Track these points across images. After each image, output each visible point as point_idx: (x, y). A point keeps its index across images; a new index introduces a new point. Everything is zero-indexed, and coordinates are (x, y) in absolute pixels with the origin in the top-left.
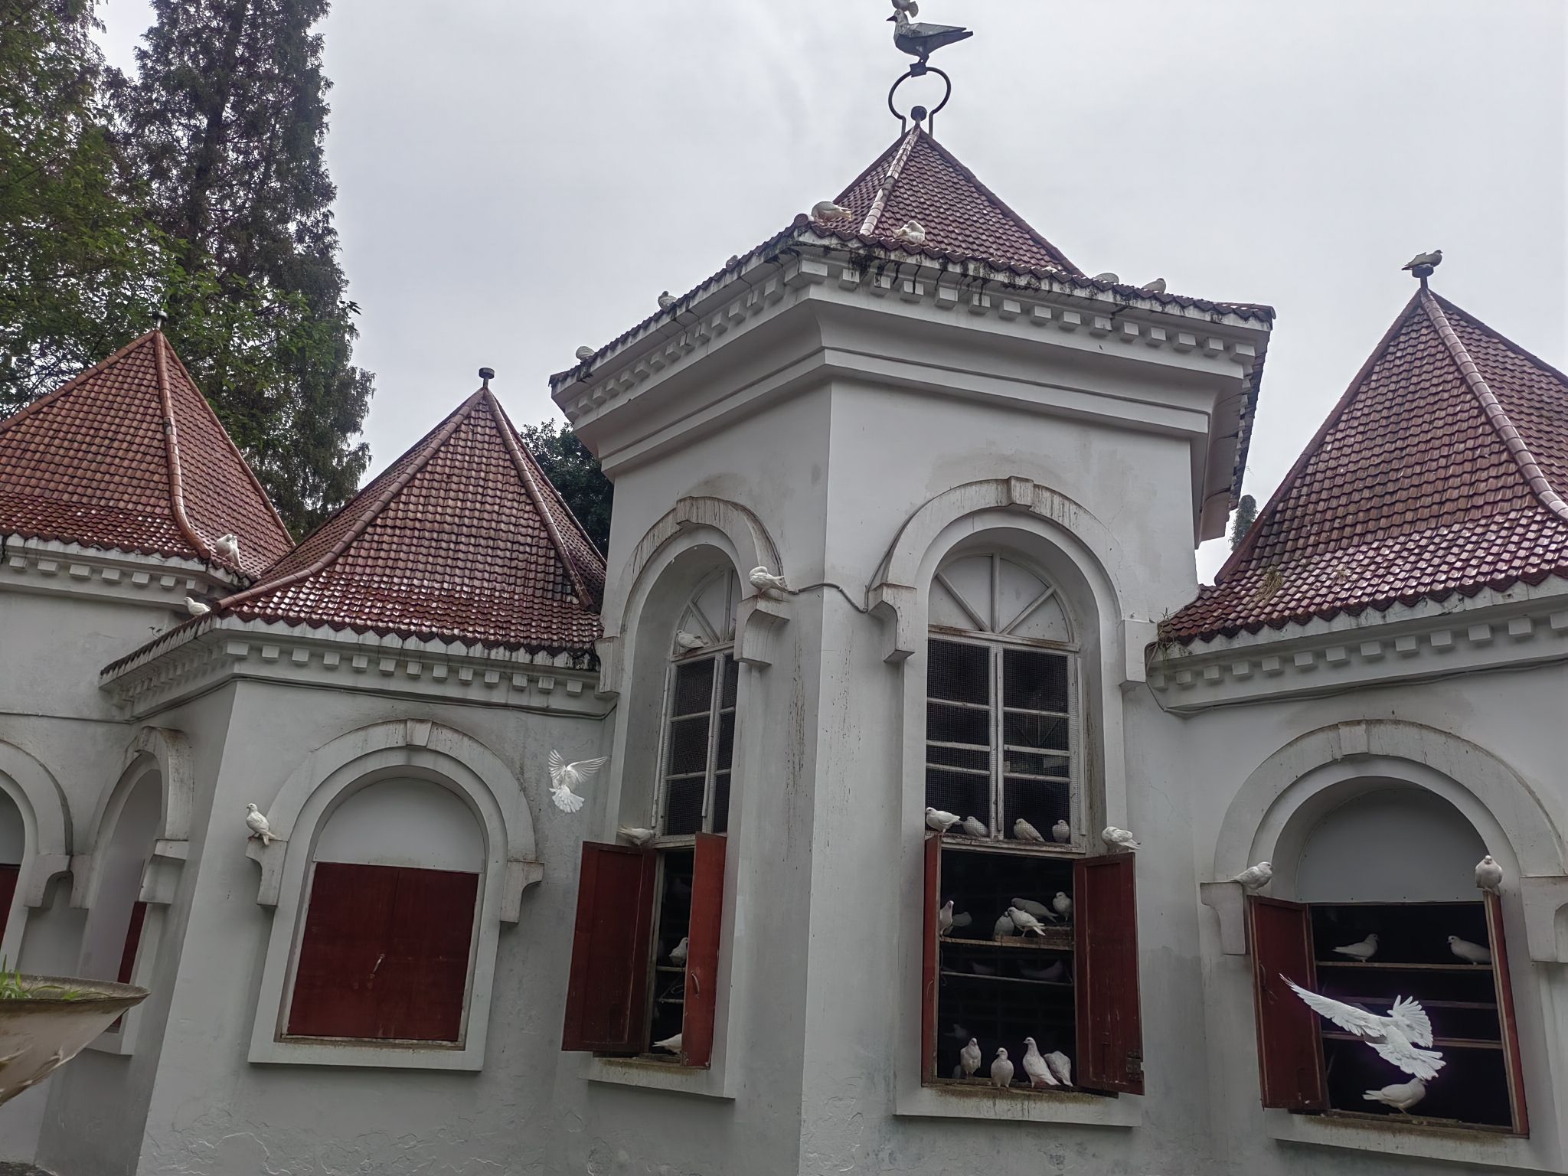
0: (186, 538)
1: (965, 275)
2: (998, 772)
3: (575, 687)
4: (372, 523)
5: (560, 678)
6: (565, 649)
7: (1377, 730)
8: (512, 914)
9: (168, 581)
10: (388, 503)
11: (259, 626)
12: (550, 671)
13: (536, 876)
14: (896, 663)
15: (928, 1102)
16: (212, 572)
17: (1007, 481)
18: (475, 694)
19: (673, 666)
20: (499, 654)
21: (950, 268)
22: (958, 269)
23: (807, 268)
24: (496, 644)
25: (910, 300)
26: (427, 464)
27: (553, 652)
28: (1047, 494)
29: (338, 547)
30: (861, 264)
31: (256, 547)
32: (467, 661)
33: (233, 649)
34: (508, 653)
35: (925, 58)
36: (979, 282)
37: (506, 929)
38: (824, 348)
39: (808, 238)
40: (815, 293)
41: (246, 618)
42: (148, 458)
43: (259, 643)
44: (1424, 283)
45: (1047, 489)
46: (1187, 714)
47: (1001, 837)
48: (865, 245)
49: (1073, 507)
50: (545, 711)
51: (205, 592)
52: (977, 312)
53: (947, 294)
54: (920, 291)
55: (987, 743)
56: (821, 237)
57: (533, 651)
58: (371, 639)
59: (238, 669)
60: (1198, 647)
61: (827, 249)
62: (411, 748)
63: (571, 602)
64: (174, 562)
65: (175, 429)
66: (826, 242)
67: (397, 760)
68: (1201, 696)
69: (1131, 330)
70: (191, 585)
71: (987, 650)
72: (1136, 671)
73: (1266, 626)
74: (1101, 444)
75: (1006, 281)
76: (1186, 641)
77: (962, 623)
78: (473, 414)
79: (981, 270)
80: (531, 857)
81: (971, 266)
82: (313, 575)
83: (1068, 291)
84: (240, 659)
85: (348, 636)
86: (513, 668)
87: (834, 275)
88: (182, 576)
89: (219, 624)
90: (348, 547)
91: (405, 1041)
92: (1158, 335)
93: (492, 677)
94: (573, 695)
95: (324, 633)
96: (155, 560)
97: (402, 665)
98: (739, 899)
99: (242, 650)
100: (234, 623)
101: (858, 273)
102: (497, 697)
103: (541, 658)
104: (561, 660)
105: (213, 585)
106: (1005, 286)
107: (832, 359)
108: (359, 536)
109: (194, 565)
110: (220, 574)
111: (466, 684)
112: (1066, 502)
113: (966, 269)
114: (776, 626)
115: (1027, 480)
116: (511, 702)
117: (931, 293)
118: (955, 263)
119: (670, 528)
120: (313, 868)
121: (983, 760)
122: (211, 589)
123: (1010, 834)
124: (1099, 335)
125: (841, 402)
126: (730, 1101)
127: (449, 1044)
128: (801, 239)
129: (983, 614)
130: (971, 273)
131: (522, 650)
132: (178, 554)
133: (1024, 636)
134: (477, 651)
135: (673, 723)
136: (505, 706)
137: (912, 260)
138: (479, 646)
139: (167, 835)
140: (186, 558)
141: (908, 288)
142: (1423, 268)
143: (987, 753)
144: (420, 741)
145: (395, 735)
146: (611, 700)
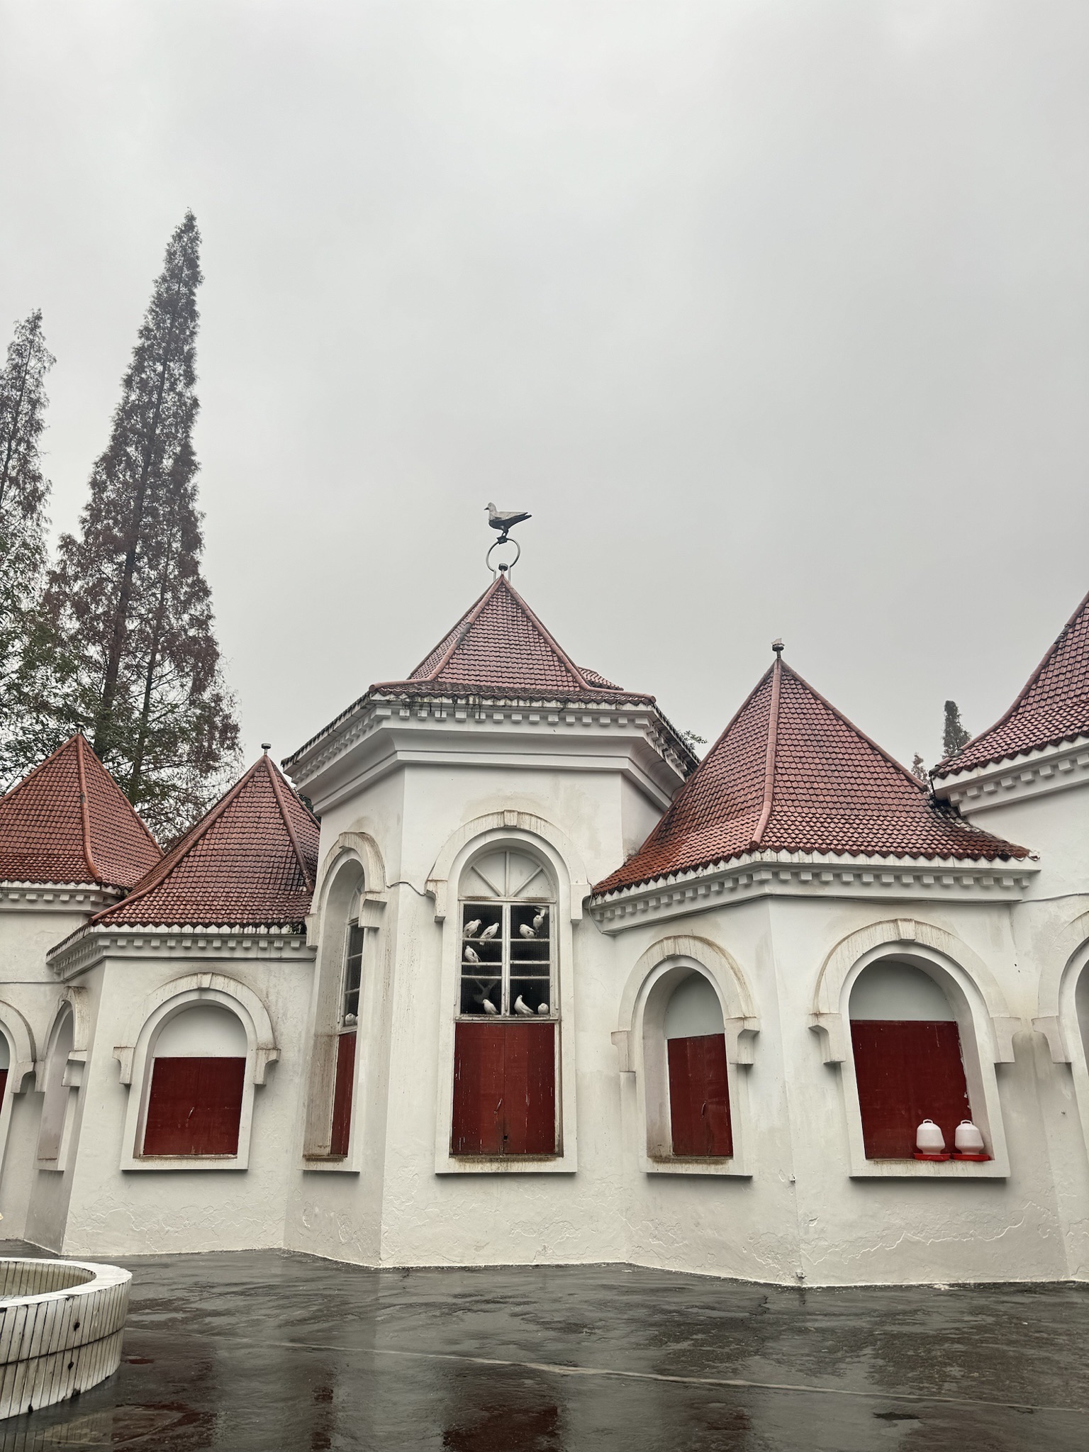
0: (90, 871)
1: (467, 704)
2: (506, 978)
3: (296, 944)
4: (187, 855)
5: (287, 940)
6: (287, 923)
8: (260, 1081)
9: (80, 898)
10: (198, 841)
11: (114, 929)
12: (280, 937)
13: (273, 1056)
14: (440, 922)
15: (455, 1166)
16: (104, 889)
17: (503, 813)
18: (238, 954)
19: (349, 927)
20: (249, 930)
21: (459, 701)
22: (464, 702)
23: (379, 712)
24: (248, 924)
25: (440, 721)
26: (224, 811)
27: (280, 926)
28: (527, 817)
29: (166, 872)
30: (408, 706)
32: (231, 936)
33: (102, 943)
34: (254, 929)
35: (506, 532)
36: (477, 706)
37: (259, 1089)
38: (396, 752)
39: (377, 697)
40: (385, 725)
41: (107, 925)
42: (72, 820)
43: (114, 937)
44: (779, 656)
45: (527, 814)
46: (614, 934)
47: (508, 1014)
48: (409, 697)
49: (543, 822)
50: (280, 960)
51: (101, 901)
52: (480, 722)
53: (460, 715)
54: (444, 715)
55: (500, 960)
56: (384, 696)
57: (268, 926)
58: (176, 929)
59: (105, 953)
60: (608, 898)
61: (388, 701)
62: (201, 990)
64: (83, 886)
65: (87, 799)
66: (387, 698)
67: (193, 997)
68: (617, 925)
69: (570, 719)
70: (92, 899)
71: (501, 907)
72: (578, 913)
74: (565, 782)
75: (492, 704)
76: (603, 895)
77: (489, 893)
78: (257, 774)
79: (477, 700)
80: (270, 1046)
81: (471, 699)
82: (149, 893)
83: (528, 705)
84: (106, 947)
85: (163, 929)
86: (259, 937)
87: (396, 713)
88: (87, 893)
89: (93, 930)
90: (172, 871)
91: (208, 1156)
92: (587, 720)
93: (247, 944)
94: (295, 949)
95: (150, 929)
96: (72, 886)
97: (195, 942)
98: (361, 1062)
99: (106, 943)
100: (101, 928)
101: (408, 711)
102: (251, 955)
103: (274, 930)
104: (285, 930)
105: (106, 896)
106: (491, 706)
107: (401, 756)
108: (178, 864)
109: (93, 887)
110: (109, 890)
111: (233, 949)
112: (539, 820)
113: (468, 701)
114: (380, 906)
115: (514, 811)
116: (259, 956)
117: (452, 715)
118: (462, 699)
119: (338, 851)
120: (153, 1061)
121: (498, 970)
122: (105, 899)
123: (513, 1011)
124: (553, 724)
125: (409, 776)
126: (356, 1174)
127: (232, 1156)
128: (373, 698)
129: (500, 889)
130: (471, 702)
131: (263, 926)
132: (84, 881)
133: (521, 900)
134: (236, 930)
135: (349, 960)
136: (257, 959)
137: (436, 701)
138: (238, 926)
139: (75, 1048)
140: (89, 883)
141: (437, 715)
142: (778, 649)
143: (501, 967)
144: (205, 985)
145: (192, 983)
146: (314, 949)
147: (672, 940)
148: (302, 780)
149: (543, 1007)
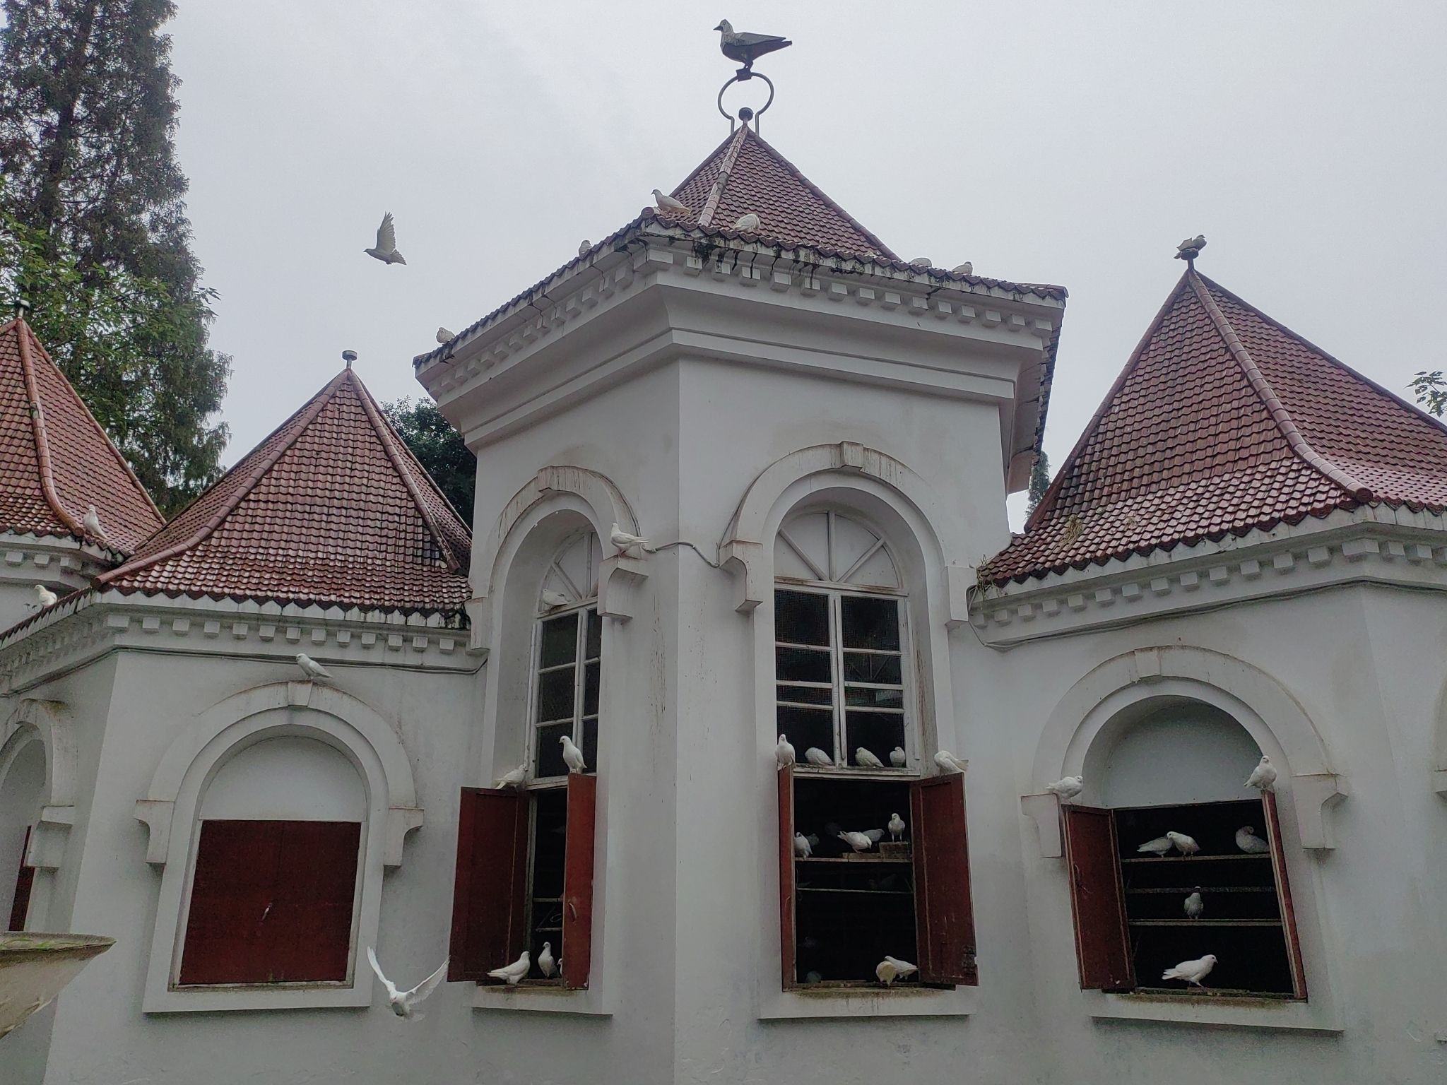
0: (58, 518)
1: (796, 261)
2: (840, 708)
3: (448, 644)
4: (244, 498)
5: (434, 637)
6: (437, 610)
7: (1167, 654)
8: (395, 860)
9: (42, 559)
10: (260, 480)
11: (139, 599)
12: (423, 631)
13: (416, 821)
14: (747, 612)
15: (792, 1005)
16: (86, 549)
17: (840, 445)
18: (352, 655)
19: (539, 623)
20: (375, 617)
21: (783, 254)
22: (791, 256)
23: (654, 256)
24: (372, 608)
25: (749, 284)
26: (296, 441)
27: (426, 613)
28: (876, 456)
29: (214, 522)
30: (703, 252)
31: (127, 524)
32: (344, 625)
33: (114, 621)
34: (383, 615)
35: (750, 64)
36: (810, 267)
37: (390, 872)
38: (671, 329)
39: (654, 229)
40: (662, 279)
41: (126, 592)
42: (16, 442)
43: (137, 614)
44: (1191, 265)
45: (875, 451)
46: (1004, 648)
47: (845, 764)
48: (704, 235)
49: (899, 467)
50: (420, 668)
51: (79, 567)
52: (808, 294)
53: (782, 279)
54: (757, 275)
55: (829, 680)
56: (666, 228)
57: (406, 613)
58: (250, 607)
59: (119, 640)
60: (1013, 588)
61: (672, 239)
62: (292, 708)
63: (440, 567)
64: (48, 541)
65: (42, 414)
66: (670, 233)
67: (279, 720)
68: (1017, 631)
69: (945, 308)
70: (65, 562)
71: (826, 597)
72: (959, 611)
73: (1071, 568)
74: (922, 410)
75: (834, 266)
76: (1001, 583)
77: (803, 574)
78: (338, 394)
79: (811, 257)
80: (412, 804)
81: (802, 253)
82: (190, 549)
83: (888, 275)
84: (121, 631)
85: (227, 606)
86: (389, 629)
87: (679, 263)
88: (55, 554)
89: (99, 598)
90: (223, 521)
91: (295, 984)
92: (968, 312)
93: (368, 638)
94: (445, 652)
95: (205, 603)
96: (28, 539)
97: (281, 630)
98: (610, 831)
99: (123, 622)
100: (113, 597)
101: (700, 261)
102: (374, 657)
103: (415, 620)
104: (435, 620)
105: (87, 561)
106: (833, 270)
107: (679, 338)
108: (232, 511)
109: (68, 543)
110: (94, 551)
111: (343, 646)
112: (893, 462)
113: (797, 256)
114: (635, 581)
115: (857, 444)
116: (387, 661)
117: (767, 278)
118: (787, 251)
119: (532, 495)
120: (199, 826)
121: (826, 696)
122: (85, 565)
123: (853, 761)
124: (917, 313)
125: (688, 377)
126: (607, 1018)
127: (337, 983)
128: (648, 230)
129: (821, 566)
130: (802, 259)
131: (397, 612)
132: (50, 533)
133: (857, 586)
134: (355, 614)
135: (541, 675)
136: (383, 665)
137: (749, 248)
138: (356, 609)
139: (53, 801)
140: (59, 536)
141: (746, 273)
142: (1189, 251)
143: (830, 690)
144: (301, 701)
145: (277, 697)
146: (482, 655)
147: (1155, 652)
148: (449, 389)
149: (897, 754)
